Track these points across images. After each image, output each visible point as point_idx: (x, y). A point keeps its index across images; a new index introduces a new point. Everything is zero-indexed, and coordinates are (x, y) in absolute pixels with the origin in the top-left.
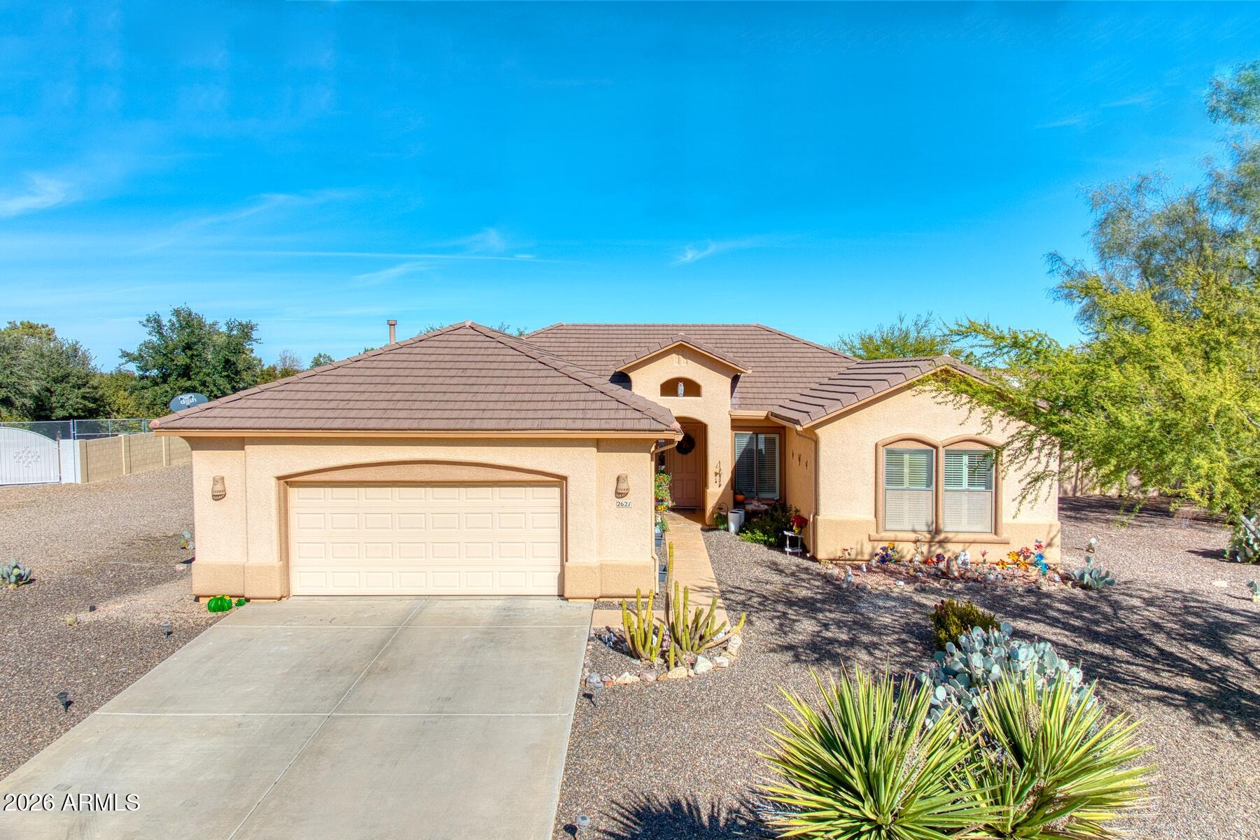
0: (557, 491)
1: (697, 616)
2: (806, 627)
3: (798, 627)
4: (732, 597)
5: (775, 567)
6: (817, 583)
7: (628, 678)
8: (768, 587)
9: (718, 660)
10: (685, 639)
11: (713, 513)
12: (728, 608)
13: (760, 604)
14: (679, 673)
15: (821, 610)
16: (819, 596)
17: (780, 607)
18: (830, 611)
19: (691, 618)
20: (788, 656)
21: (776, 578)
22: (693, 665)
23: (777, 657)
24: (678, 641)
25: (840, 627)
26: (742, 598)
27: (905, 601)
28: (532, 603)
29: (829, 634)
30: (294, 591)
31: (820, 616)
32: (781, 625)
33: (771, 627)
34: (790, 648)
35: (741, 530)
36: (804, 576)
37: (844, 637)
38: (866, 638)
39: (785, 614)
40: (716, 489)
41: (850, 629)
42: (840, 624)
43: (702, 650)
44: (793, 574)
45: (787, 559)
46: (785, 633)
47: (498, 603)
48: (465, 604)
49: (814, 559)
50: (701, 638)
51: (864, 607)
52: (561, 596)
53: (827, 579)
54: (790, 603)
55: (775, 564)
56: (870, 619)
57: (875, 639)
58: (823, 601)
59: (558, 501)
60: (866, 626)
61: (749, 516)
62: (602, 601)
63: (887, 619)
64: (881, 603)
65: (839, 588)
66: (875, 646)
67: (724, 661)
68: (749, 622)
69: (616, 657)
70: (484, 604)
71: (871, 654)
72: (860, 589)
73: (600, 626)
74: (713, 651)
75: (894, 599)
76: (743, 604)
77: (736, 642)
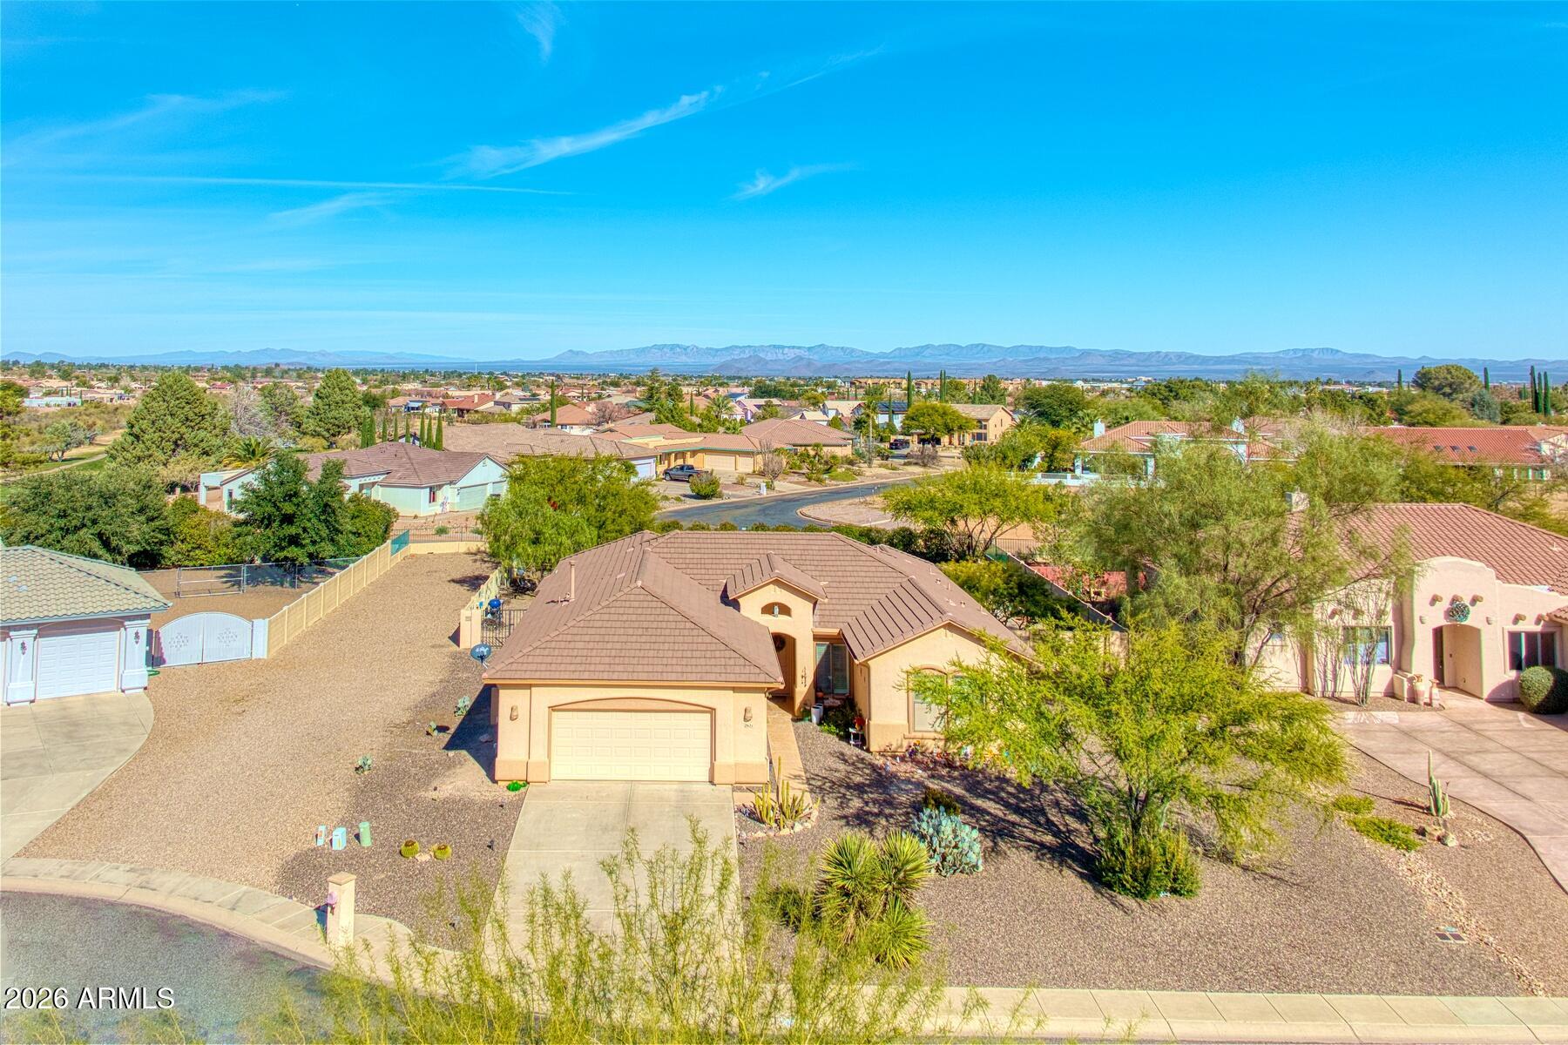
0: (709, 715)
1: (794, 801)
2: (856, 803)
3: (851, 804)
4: (813, 782)
5: (842, 757)
6: (867, 771)
7: (760, 834)
8: (836, 774)
9: (806, 824)
10: (788, 812)
11: (800, 708)
12: (812, 791)
13: (830, 788)
14: (785, 832)
15: (866, 792)
16: (867, 782)
17: (843, 790)
18: (871, 793)
19: (791, 801)
20: (843, 822)
21: (842, 767)
22: (792, 828)
23: (836, 822)
24: (784, 814)
25: (874, 804)
26: (819, 783)
27: (919, 784)
28: (695, 787)
29: (867, 809)
30: (553, 777)
31: (865, 796)
32: (842, 803)
33: (836, 804)
34: (845, 817)
35: (820, 724)
36: (860, 765)
37: (876, 810)
38: (887, 811)
39: (844, 795)
40: (802, 689)
41: (880, 805)
42: (875, 802)
43: (797, 819)
44: (853, 764)
45: (850, 750)
46: (843, 808)
47: (675, 787)
48: (656, 787)
49: (868, 751)
50: (797, 812)
51: (893, 791)
52: (711, 782)
53: (874, 767)
54: (848, 787)
55: (842, 754)
56: (894, 798)
57: (892, 812)
58: (869, 786)
59: (709, 723)
60: (890, 803)
61: (826, 710)
62: (737, 787)
63: (903, 798)
64: (903, 787)
65: (880, 775)
66: (891, 816)
67: (808, 825)
68: (824, 801)
69: (751, 823)
70: (667, 787)
71: (887, 821)
72: (894, 775)
73: (740, 804)
74: (804, 820)
75: (912, 783)
76: (820, 788)
77: (815, 814)
